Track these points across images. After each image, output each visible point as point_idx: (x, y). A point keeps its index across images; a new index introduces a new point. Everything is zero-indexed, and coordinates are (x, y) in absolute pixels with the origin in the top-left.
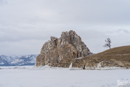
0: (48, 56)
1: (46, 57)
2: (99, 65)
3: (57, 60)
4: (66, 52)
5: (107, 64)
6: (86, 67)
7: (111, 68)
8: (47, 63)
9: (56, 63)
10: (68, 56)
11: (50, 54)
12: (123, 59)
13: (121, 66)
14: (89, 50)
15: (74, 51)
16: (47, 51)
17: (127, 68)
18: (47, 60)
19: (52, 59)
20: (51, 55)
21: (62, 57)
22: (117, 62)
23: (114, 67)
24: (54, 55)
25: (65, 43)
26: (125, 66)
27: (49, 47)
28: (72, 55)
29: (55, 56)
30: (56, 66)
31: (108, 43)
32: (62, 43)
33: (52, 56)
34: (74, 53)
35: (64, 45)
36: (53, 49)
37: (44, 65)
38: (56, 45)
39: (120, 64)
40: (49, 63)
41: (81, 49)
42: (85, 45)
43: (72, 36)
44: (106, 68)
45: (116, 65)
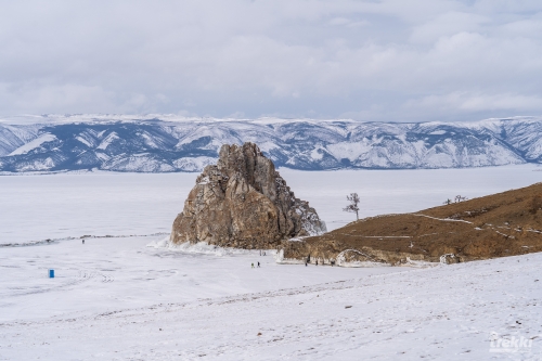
0: (204, 220)
1: (200, 222)
2: (341, 257)
3: (229, 230)
4: (250, 212)
5: (357, 257)
6: (311, 259)
7: (364, 263)
8: (204, 236)
9: (227, 239)
10: (255, 222)
11: (209, 215)
12: (386, 247)
13: (383, 261)
14: (292, 194)
15: (269, 210)
16: (202, 207)
17: (393, 265)
18: (202, 229)
19: (216, 227)
20: (212, 218)
21: (242, 224)
22: (374, 252)
23: (369, 262)
24: (221, 218)
25: (246, 189)
26: (390, 261)
27: (205, 198)
28: (266, 219)
29: (223, 221)
30: (229, 245)
31: (352, 203)
32: (239, 190)
33: (215, 219)
34: (269, 214)
35: (244, 195)
36: (218, 203)
37: (196, 240)
38: (224, 192)
39: (381, 256)
40: (208, 238)
41: (274, 193)
42: (283, 182)
43: (252, 160)
44: (355, 263)
45: (373, 258)
